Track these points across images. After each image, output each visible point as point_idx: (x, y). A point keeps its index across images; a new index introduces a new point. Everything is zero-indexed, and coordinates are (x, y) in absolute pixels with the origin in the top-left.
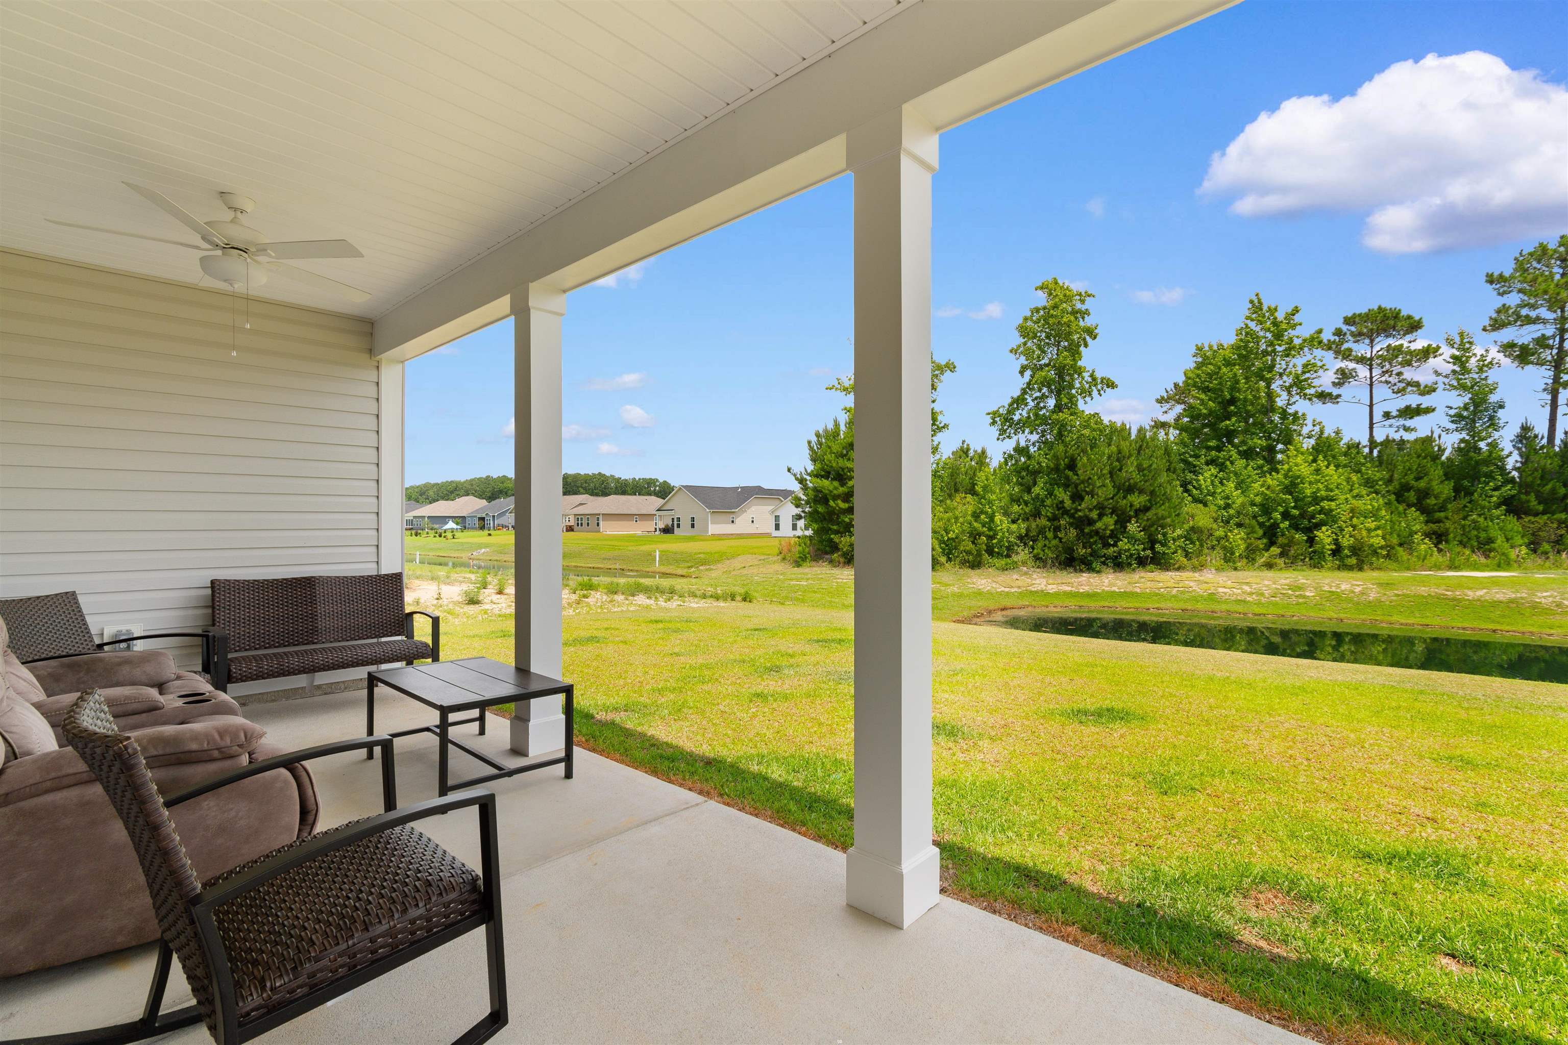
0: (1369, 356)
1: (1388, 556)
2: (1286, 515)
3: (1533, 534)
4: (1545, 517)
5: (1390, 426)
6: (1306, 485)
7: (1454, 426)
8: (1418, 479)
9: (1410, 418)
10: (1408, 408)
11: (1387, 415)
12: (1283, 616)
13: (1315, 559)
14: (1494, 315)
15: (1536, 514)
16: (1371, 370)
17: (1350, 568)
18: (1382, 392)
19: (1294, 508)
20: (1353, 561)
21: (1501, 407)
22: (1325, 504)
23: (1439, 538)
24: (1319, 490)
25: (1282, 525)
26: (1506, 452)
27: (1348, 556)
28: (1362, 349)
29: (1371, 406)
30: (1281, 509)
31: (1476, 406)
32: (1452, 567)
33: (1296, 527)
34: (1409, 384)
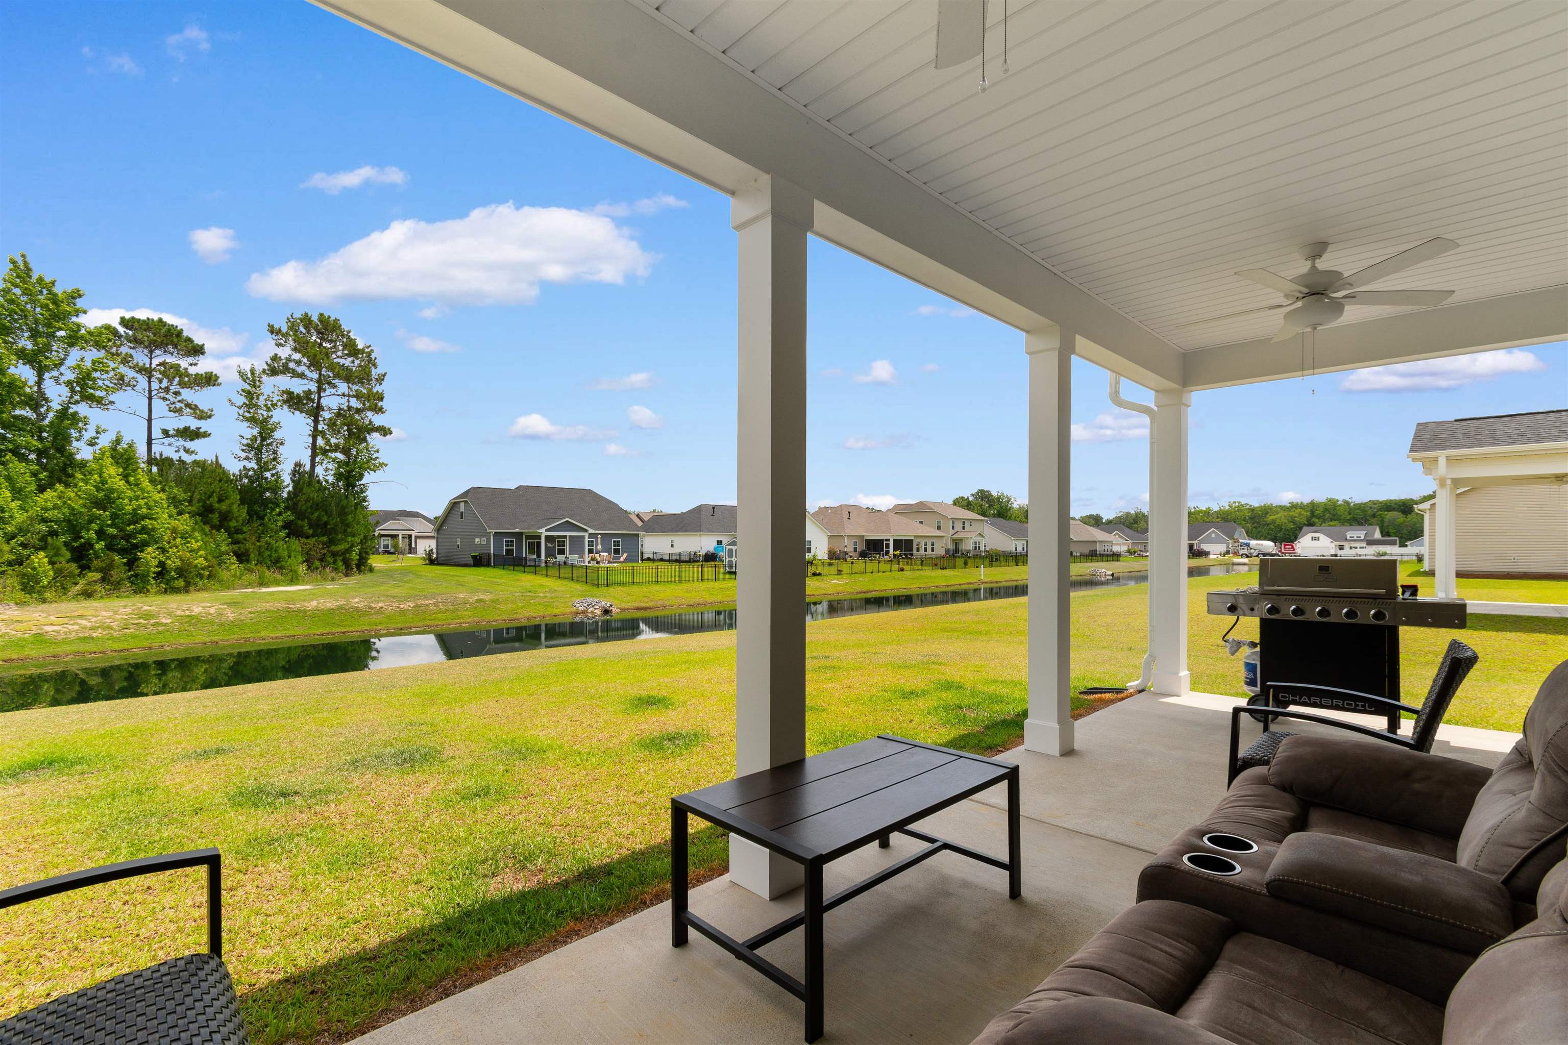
0: (147, 365)
1: (209, 577)
2: (101, 534)
3: (307, 553)
4: (314, 539)
5: (170, 445)
6: (126, 501)
7: (244, 455)
8: (220, 501)
9: (190, 440)
10: (187, 429)
11: (166, 433)
12: (150, 648)
13: (139, 585)
14: (270, 362)
15: (308, 537)
16: (150, 382)
17: (176, 591)
18: (159, 407)
19: (110, 526)
20: (181, 583)
21: (282, 444)
22: (147, 522)
23: (242, 557)
24: (140, 507)
25: (97, 546)
26: (285, 484)
27: (174, 579)
28: (140, 357)
29: (150, 421)
30: (94, 526)
31: (264, 439)
32: (262, 584)
33: (110, 547)
34: (188, 405)
